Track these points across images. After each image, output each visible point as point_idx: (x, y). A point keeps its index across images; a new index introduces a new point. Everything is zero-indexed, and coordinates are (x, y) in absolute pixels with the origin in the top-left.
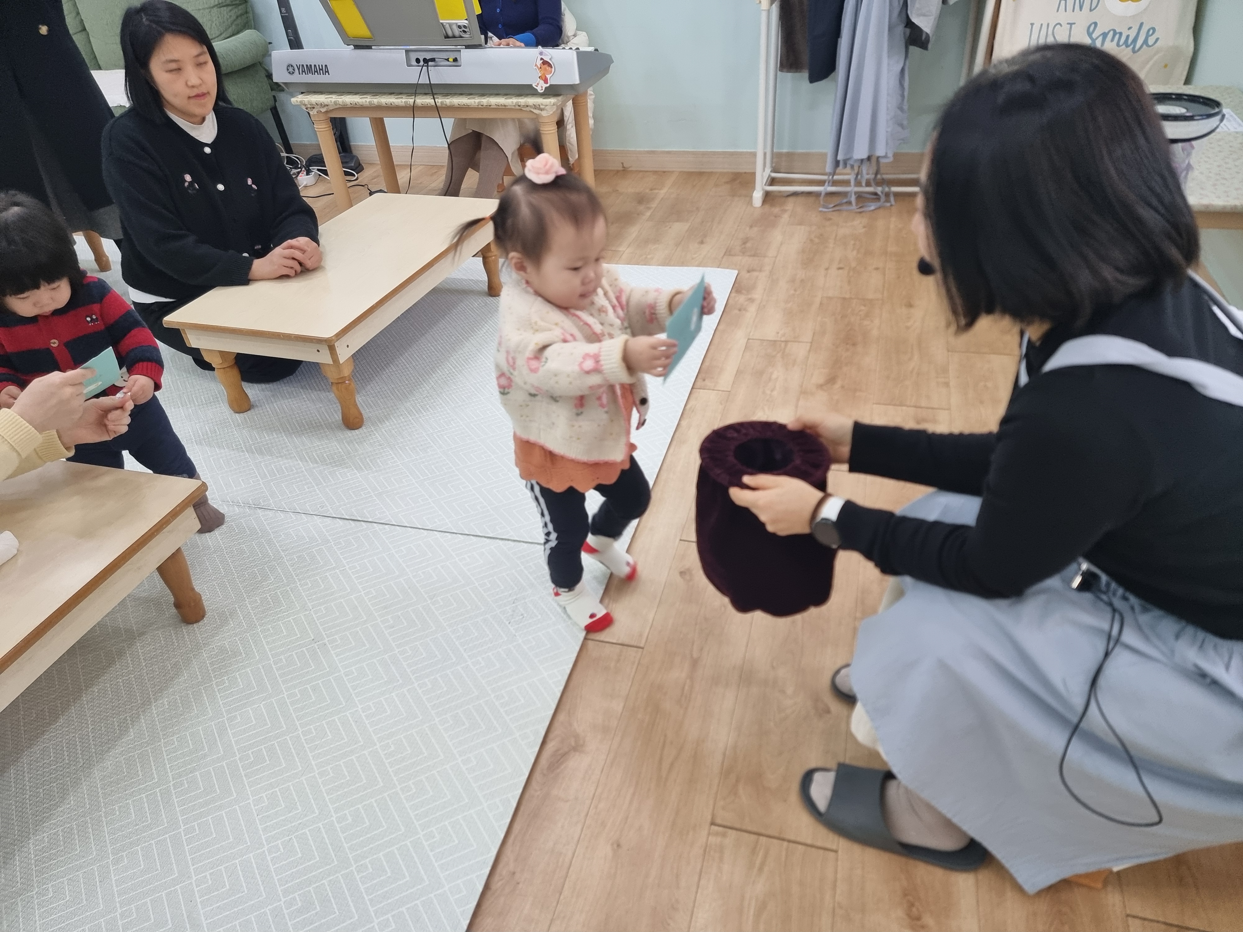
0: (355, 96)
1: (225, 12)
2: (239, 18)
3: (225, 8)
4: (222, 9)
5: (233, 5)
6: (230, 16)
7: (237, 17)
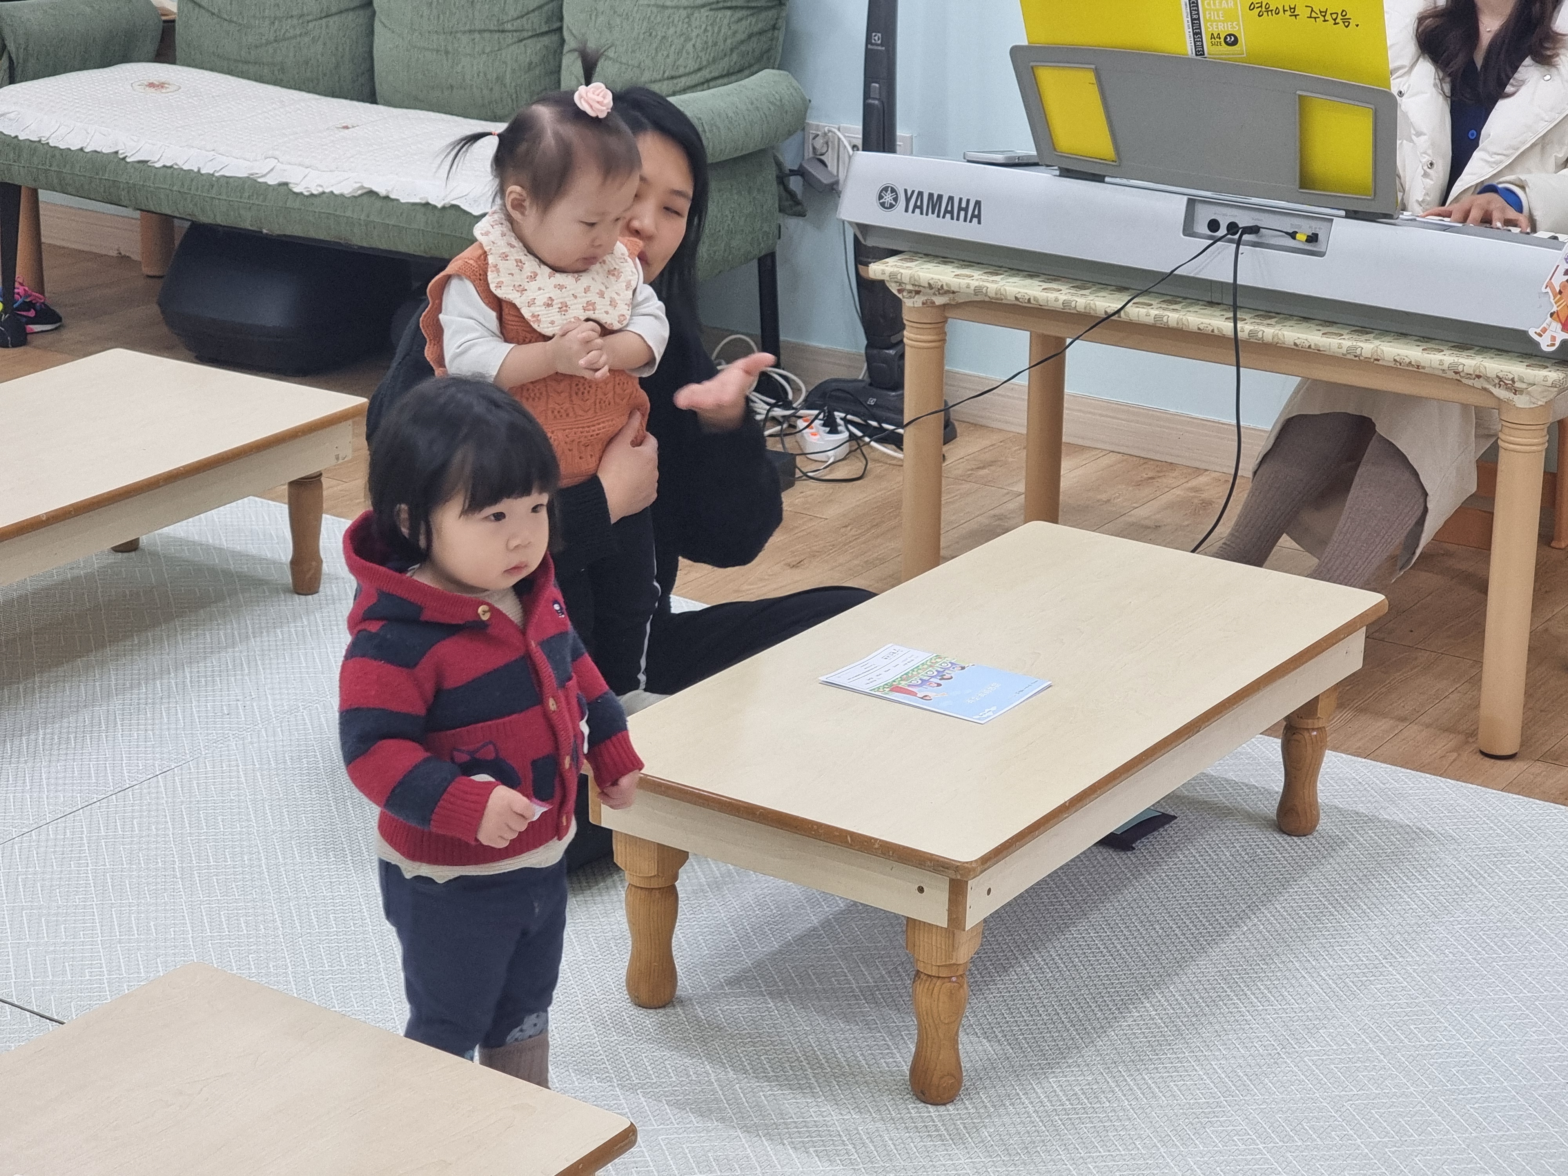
0: (1028, 281)
1: (726, 22)
2: (755, 39)
3: (728, 13)
4: (720, 14)
5: (748, 8)
6: (735, 33)
7: (750, 36)
